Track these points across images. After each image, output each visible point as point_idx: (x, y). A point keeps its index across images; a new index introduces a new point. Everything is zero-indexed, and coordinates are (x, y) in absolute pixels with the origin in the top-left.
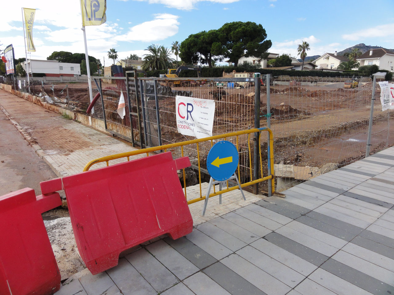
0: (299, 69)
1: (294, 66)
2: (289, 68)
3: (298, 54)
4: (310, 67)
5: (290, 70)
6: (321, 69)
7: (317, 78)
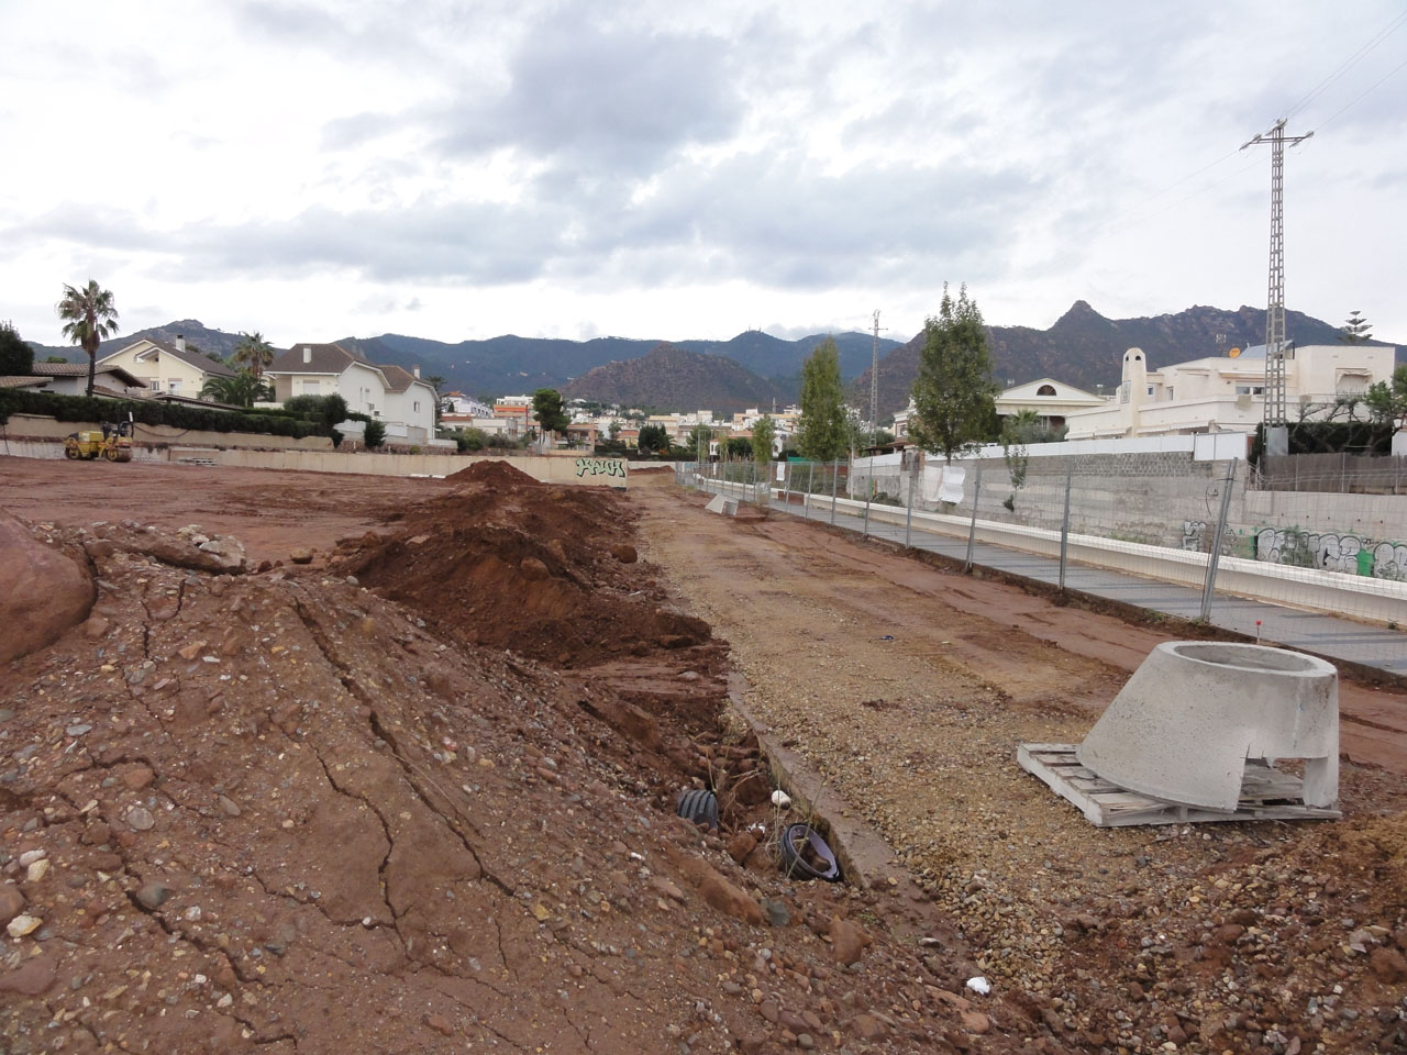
0: (79, 390)
1: (51, 379)
2: (30, 386)
3: (66, 329)
4: (117, 388)
5: (37, 391)
6: (163, 399)
7: (166, 432)
